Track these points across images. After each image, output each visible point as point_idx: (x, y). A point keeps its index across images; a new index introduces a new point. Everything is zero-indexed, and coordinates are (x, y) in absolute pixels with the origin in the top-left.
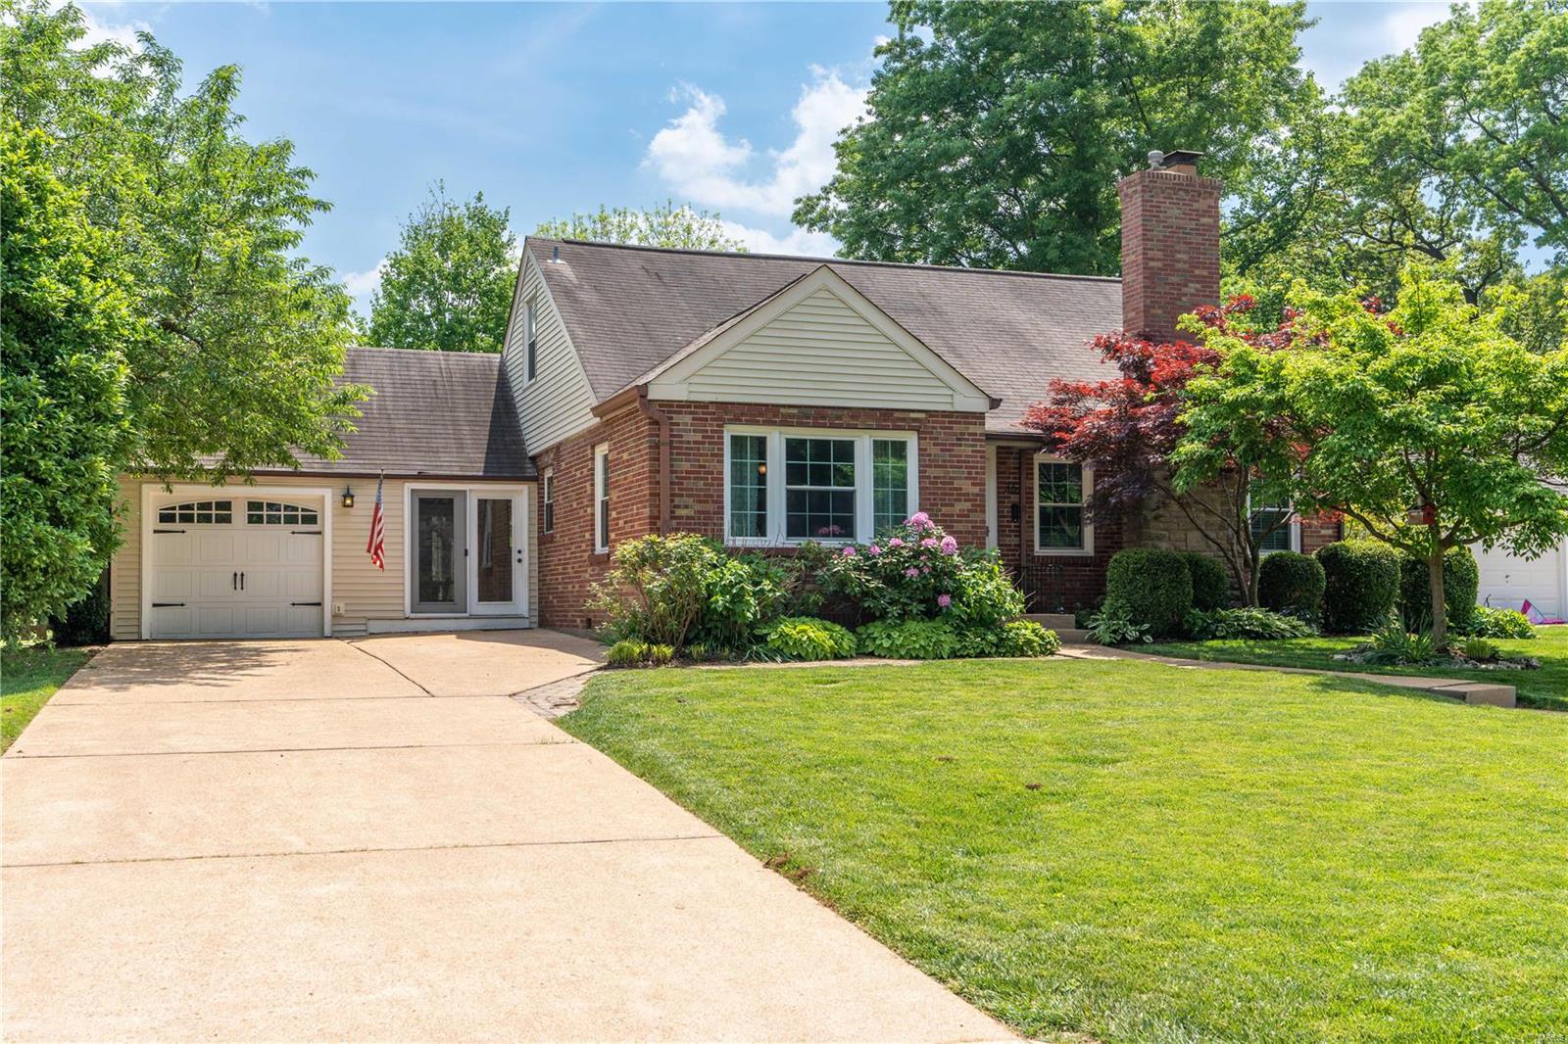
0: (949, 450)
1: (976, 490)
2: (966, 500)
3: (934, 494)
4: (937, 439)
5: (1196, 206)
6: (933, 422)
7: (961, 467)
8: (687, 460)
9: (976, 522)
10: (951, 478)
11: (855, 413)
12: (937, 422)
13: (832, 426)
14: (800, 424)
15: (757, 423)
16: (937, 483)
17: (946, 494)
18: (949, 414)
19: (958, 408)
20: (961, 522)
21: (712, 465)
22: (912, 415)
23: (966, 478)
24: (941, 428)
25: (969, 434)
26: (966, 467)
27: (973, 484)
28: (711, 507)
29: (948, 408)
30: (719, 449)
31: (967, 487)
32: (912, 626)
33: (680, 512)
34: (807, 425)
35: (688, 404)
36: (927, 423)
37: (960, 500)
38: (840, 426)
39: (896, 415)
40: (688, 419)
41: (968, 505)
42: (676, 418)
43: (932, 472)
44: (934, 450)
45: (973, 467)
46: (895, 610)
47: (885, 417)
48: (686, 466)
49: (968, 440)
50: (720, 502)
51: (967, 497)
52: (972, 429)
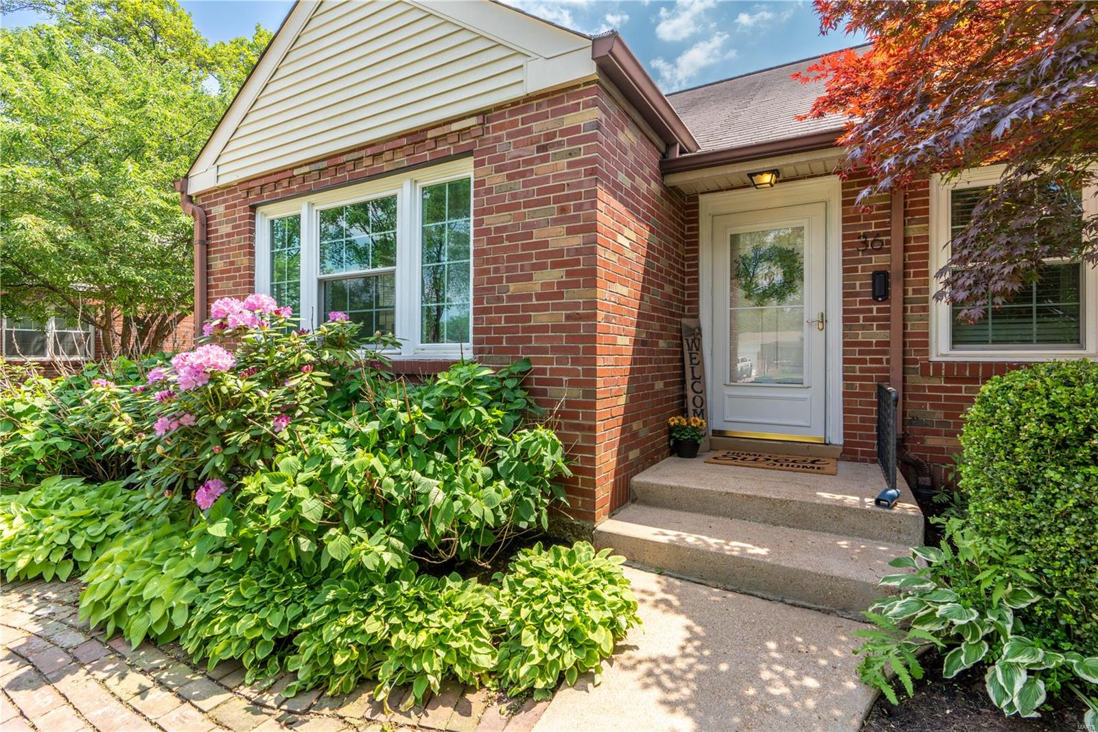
0: (522, 174)
1: (577, 241)
2: (555, 265)
3: (495, 260)
4: (502, 158)
6: (495, 129)
7: (547, 201)
8: (222, 258)
9: (577, 306)
10: (525, 226)
11: (374, 149)
12: (501, 127)
16: (500, 240)
17: (520, 258)
18: (518, 105)
19: (534, 85)
20: (545, 308)
22: (456, 127)
23: (556, 222)
24: (510, 136)
25: (564, 132)
26: (557, 200)
27: (570, 231)
29: (520, 94)
31: (560, 239)
35: (221, 192)
36: (485, 132)
37: (542, 267)
39: (431, 134)
40: (222, 208)
41: (557, 275)
42: (213, 210)
43: (494, 221)
45: (568, 198)
49: (560, 144)
51: (558, 259)
52: (570, 120)
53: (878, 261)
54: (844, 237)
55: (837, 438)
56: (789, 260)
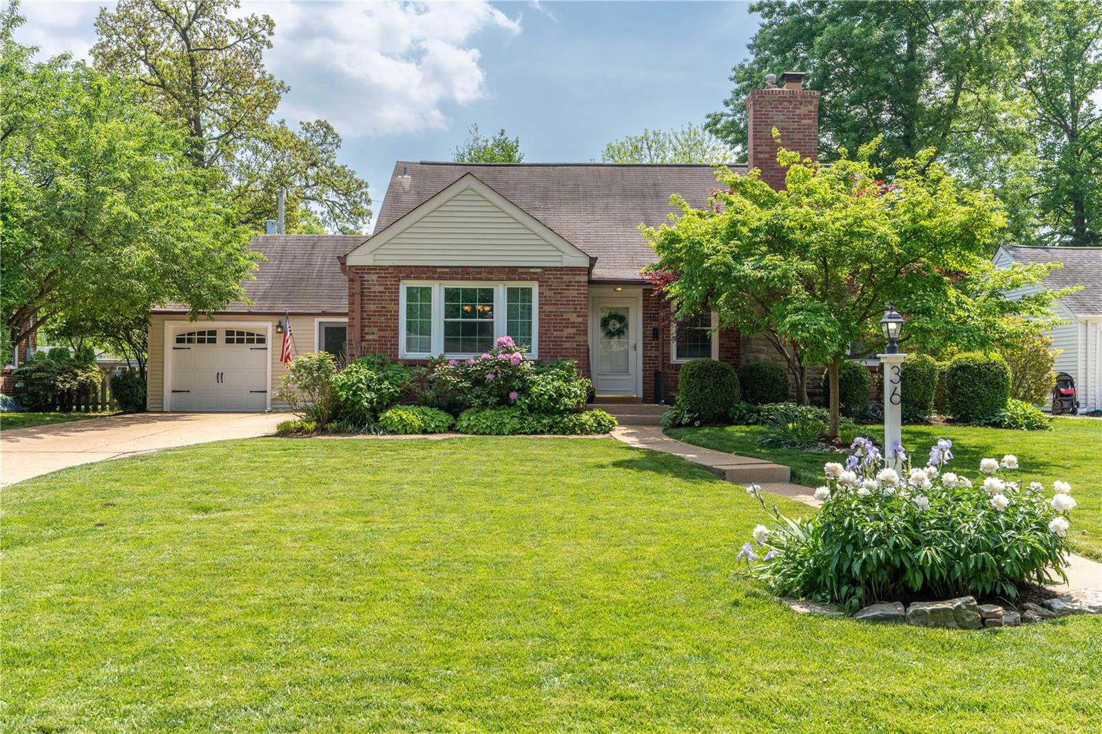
0: (560, 293)
1: (580, 320)
2: (572, 327)
3: (548, 323)
4: (551, 286)
5: (798, 111)
6: (549, 274)
7: (569, 305)
8: (374, 304)
9: (580, 341)
10: (561, 312)
12: (551, 274)
13: (475, 279)
14: (451, 279)
15: (421, 278)
16: (550, 316)
17: (557, 323)
18: (561, 269)
19: (565, 265)
20: (569, 341)
21: (391, 307)
22: (532, 270)
23: (572, 312)
24: (554, 278)
25: (575, 282)
26: (573, 305)
27: (578, 316)
28: (389, 334)
29: (559, 265)
30: (395, 296)
31: (574, 318)
32: (488, 412)
33: (367, 337)
34: (457, 279)
35: (375, 268)
36: (544, 275)
37: (568, 327)
38: (480, 279)
39: (520, 270)
40: (374, 277)
41: (573, 331)
42: (367, 277)
43: (547, 308)
44: (548, 293)
45: (578, 305)
46: (476, 402)
47: (511, 272)
48: (373, 307)
49: (574, 286)
50: (396, 330)
51: (573, 325)
52: (578, 278)
53: (655, 324)
54: (644, 314)
55: (641, 395)
56: (622, 319)
